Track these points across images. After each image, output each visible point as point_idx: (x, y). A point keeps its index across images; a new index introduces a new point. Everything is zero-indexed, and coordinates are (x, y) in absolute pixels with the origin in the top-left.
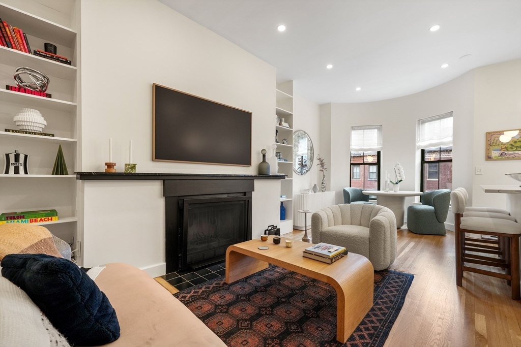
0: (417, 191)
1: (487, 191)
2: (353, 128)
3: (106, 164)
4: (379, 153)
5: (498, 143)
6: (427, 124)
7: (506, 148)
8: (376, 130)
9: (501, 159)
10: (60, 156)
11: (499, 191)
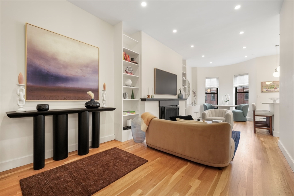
0: (234, 104)
1: (263, 103)
2: (206, 78)
3: (148, 96)
4: (217, 89)
5: (265, 86)
6: (238, 78)
7: (268, 88)
8: (216, 79)
9: (267, 92)
10: (133, 93)
11: (266, 103)
